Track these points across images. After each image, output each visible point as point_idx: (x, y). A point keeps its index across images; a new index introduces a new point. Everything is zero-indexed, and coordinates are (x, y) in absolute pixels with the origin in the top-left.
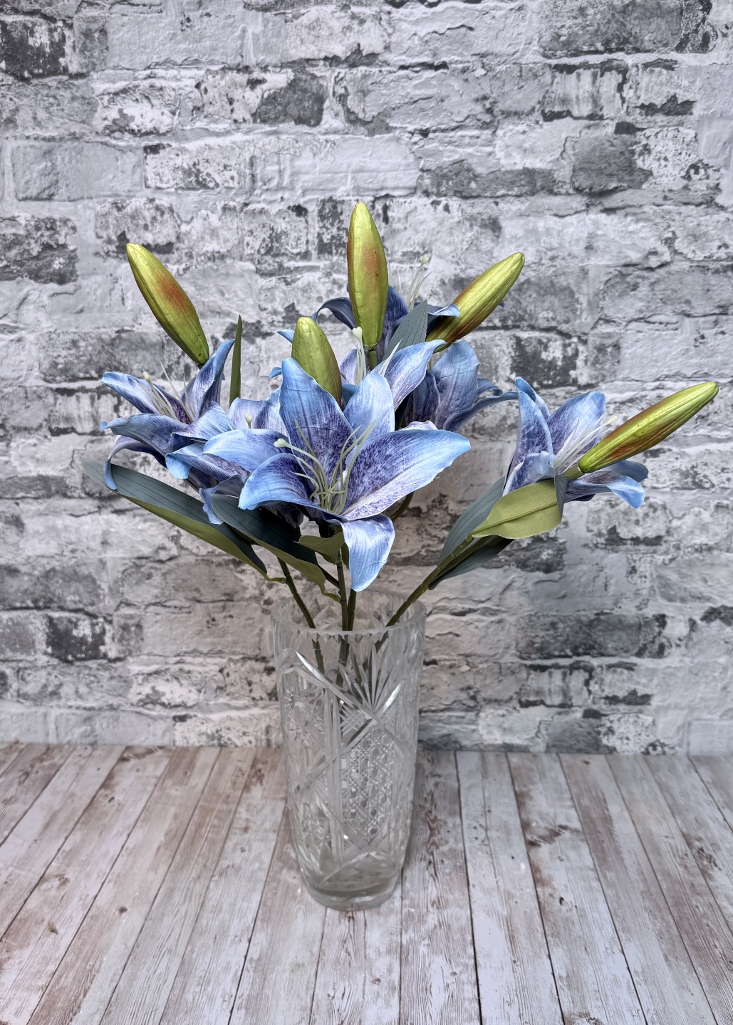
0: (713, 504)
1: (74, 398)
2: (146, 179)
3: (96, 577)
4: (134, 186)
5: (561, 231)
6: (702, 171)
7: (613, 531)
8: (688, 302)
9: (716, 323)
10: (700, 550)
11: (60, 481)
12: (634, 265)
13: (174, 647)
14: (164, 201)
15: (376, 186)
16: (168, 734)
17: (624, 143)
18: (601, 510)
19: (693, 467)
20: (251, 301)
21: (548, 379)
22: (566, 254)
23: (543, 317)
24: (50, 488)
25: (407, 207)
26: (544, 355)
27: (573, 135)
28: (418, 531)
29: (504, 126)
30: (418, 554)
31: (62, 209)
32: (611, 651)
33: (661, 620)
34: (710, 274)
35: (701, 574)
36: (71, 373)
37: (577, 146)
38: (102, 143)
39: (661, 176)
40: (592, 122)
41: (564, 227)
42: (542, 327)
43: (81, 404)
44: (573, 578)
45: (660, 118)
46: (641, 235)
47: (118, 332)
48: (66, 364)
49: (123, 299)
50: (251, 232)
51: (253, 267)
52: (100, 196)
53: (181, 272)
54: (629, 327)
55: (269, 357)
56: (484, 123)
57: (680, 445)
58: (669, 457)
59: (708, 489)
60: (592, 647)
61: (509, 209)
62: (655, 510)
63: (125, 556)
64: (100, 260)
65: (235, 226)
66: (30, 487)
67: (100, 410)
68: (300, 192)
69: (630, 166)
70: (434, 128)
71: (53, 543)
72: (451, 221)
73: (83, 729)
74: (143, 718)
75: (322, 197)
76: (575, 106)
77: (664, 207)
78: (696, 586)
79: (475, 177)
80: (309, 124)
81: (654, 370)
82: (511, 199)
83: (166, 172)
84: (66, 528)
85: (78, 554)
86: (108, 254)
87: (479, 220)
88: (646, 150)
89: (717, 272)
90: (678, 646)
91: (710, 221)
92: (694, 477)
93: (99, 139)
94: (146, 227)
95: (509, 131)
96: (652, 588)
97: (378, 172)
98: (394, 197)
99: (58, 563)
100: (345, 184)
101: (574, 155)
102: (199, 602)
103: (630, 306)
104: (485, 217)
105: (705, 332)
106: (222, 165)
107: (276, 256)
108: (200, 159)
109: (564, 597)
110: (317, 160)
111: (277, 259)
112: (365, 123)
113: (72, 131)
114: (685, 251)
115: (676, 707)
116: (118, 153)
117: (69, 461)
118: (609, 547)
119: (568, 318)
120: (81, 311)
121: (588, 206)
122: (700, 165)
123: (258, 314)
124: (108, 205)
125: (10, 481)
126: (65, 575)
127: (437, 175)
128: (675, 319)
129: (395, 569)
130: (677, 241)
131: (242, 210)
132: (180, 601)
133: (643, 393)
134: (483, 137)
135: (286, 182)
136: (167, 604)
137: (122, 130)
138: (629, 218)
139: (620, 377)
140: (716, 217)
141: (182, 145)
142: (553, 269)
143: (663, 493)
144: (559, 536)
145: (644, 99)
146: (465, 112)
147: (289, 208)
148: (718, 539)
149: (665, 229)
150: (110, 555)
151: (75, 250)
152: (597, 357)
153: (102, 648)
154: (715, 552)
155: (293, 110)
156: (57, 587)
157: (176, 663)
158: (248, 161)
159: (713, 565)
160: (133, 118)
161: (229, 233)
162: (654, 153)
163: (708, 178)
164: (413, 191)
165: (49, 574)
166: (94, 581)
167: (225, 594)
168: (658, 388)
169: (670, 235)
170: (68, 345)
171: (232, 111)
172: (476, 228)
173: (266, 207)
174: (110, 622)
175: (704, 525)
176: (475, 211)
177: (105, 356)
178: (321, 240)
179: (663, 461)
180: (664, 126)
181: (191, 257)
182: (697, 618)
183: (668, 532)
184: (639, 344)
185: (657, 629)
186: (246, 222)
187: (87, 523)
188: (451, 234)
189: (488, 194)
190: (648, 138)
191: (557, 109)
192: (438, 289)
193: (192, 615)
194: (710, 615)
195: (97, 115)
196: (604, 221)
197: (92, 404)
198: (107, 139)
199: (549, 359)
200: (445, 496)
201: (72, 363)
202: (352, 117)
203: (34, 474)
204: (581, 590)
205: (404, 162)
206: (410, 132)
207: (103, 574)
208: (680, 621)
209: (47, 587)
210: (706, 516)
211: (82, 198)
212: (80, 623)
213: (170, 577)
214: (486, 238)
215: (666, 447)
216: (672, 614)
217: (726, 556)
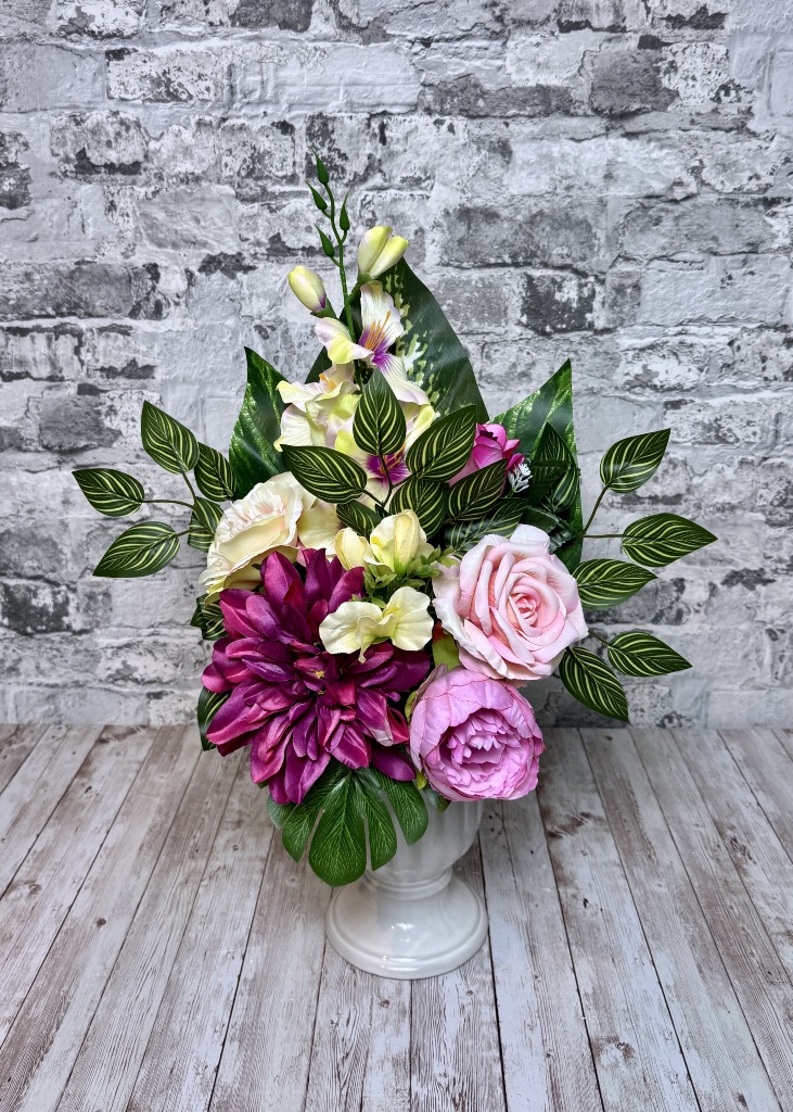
0: (737, 461)
1: (28, 337)
2: (109, 89)
3: (57, 541)
4: (95, 96)
5: (579, 157)
6: (733, 93)
8: (715, 239)
9: (745, 262)
10: (722, 509)
11: (13, 432)
12: (658, 197)
13: (148, 618)
14: (129, 114)
15: (372, 101)
16: (142, 713)
17: (649, 59)
19: (716, 420)
20: (230, 230)
21: (562, 322)
22: (583, 183)
23: (557, 253)
24: (2, 440)
25: (407, 127)
26: (558, 296)
27: (592, 49)
29: (516, 37)
31: (12, 122)
32: (625, 617)
33: (680, 584)
34: (739, 207)
35: (722, 535)
36: (25, 310)
37: (596, 61)
38: (57, 46)
39: (688, 98)
40: (613, 35)
41: (581, 152)
42: (556, 264)
43: (36, 346)
45: (688, 32)
46: (666, 163)
47: (76, 263)
48: (18, 299)
49: (83, 226)
50: (230, 151)
51: (233, 192)
52: (56, 108)
53: (150, 196)
54: (650, 266)
55: (252, 294)
56: (493, 32)
57: (703, 396)
58: (691, 409)
59: (732, 443)
60: (606, 614)
61: (521, 131)
62: (675, 467)
63: (90, 517)
64: (57, 181)
65: (211, 145)
67: (58, 353)
68: (285, 106)
69: (654, 86)
70: (437, 37)
71: (8, 503)
72: (456, 143)
73: (46, 708)
74: (112, 695)
75: (311, 113)
76: (595, 16)
77: (691, 133)
78: (717, 549)
79: (483, 94)
80: (295, 30)
81: (677, 314)
82: (523, 120)
83: (132, 81)
84: (21, 485)
85: (36, 515)
86: (65, 174)
87: (487, 143)
88: (673, 67)
89: (747, 205)
90: (697, 612)
91: (741, 149)
92: (717, 431)
93: (53, 41)
94: (109, 144)
95: (521, 42)
97: (374, 85)
98: (392, 114)
99: (13, 525)
100: (337, 99)
101: (593, 71)
102: (175, 567)
103: (652, 243)
104: (492, 139)
105: (734, 273)
106: (196, 74)
107: (258, 179)
108: (171, 66)
110: (304, 70)
111: (260, 183)
112: (359, 30)
113: (22, 31)
114: (713, 183)
115: (694, 676)
116: (76, 58)
117: (24, 409)
118: (625, 507)
119: (585, 255)
120: (36, 239)
121: (607, 129)
122: (730, 85)
123: (239, 245)
124: (65, 118)
126: (22, 538)
127: (440, 90)
128: (700, 258)
130: (705, 170)
131: (219, 126)
133: (665, 339)
134: (492, 49)
135: (269, 94)
137: (80, 31)
138: (653, 144)
139: (641, 321)
140: (747, 145)
141: (150, 51)
142: (569, 200)
143: (684, 448)
145: (671, 10)
146: (472, 20)
147: (273, 124)
148: (742, 496)
149: (692, 157)
150: (73, 518)
151: (27, 169)
152: (615, 298)
153: (66, 620)
154: (739, 512)
155: (278, 13)
156: (12, 551)
157: (149, 636)
158: (226, 69)
159: (735, 525)
160: (92, 18)
161: (204, 152)
162: (680, 71)
163: (739, 100)
164: (413, 108)
165: (3, 537)
166: (56, 547)
168: (680, 333)
169: (697, 164)
170: (20, 279)
171: (207, 12)
172: (483, 152)
173: (247, 123)
174: (74, 591)
175: (727, 483)
176: (483, 132)
177: (62, 291)
178: (310, 162)
179: (685, 413)
180: (693, 41)
181: (160, 178)
182: (718, 582)
183: (688, 490)
184: (661, 285)
185: (675, 594)
186: (224, 140)
187: (46, 479)
188: (457, 158)
189: (497, 114)
190: (675, 54)
191: (574, 19)
192: (441, 221)
193: (167, 582)
194: (732, 579)
195: (50, 13)
196: (626, 147)
197: (49, 345)
198: (63, 41)
199: (564, 300)
201: (25, 299)
202: (345, 22)
204: (594, 553)
205: (403, 75)
206: (410, 41)
207: (66, 537)
208: (700, 585)
210: (729, 473)
211: (35, 110)
212: (40, 591)
214: (494, 164)
215: (688, 398)
216: (691, 578)
217: (749, 516)
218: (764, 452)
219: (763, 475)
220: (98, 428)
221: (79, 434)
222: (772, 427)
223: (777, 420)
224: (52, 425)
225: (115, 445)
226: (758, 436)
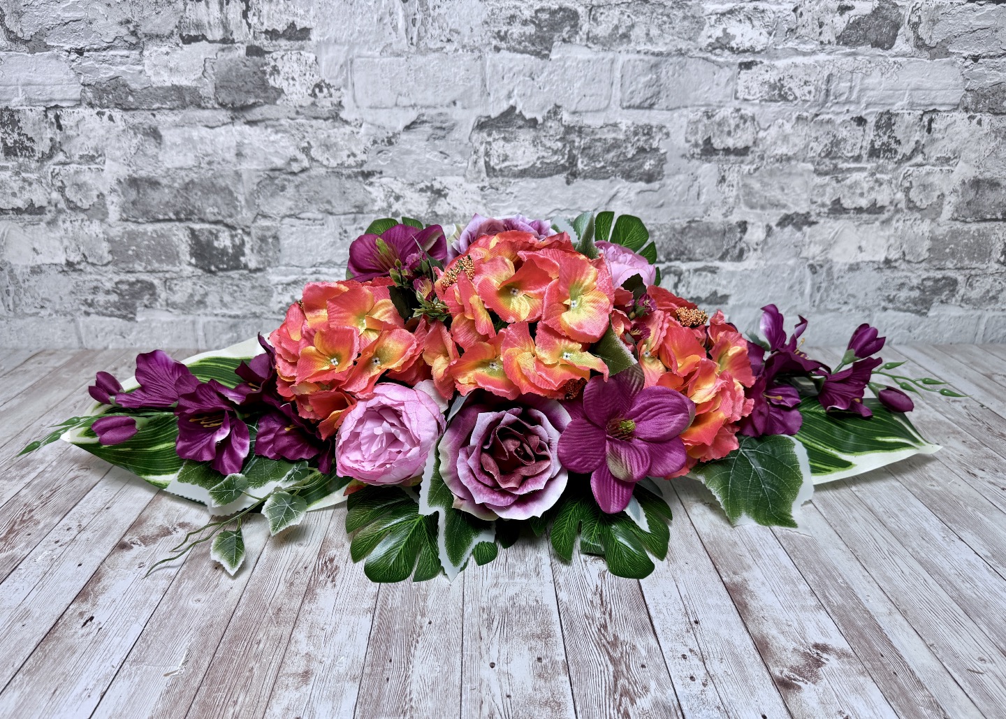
0: (794, 116)
1: (203, 3)
3: (233, 189)
7: (708, 141)
10: (780, 159)
11: (194, 91)
13: (310, 259)
18: (699, 121)
19: (780, 80)
24: (184, 98)
28: (534, 142)
30: (533, 166)
32: (698, 256)
33: (743, 226)
35: (779, 183)
43: (211, 10)
44: (670, 187)
57: (770, 58)
58: (761, 69)
59: (792, 101)
60: (683, 253)
62: (745, 122)
63: (259, 168)
66: (165, 98)
67: (229, 17)
71: (191, 155)
73: (230, 335)
78: (775, 194)
84: (201, 139)
85: (215, 166)
90: (755, 250)
92: (780, 90)
96: (737, 196)
99: (195, 176)
102: (331, 214)
109: (662, 206)
115: (750, 305)
117: (202, 70)
118: (703, 158)
125: (145, 91)
126: (204, 187)
129: (512, 181)
132: (313, 213)
133: (742, 5)
136: (301, 216)
143: (753, 105)
144: (661, 146)
148: (796, 149)
150: (245, 166)
153: (243, 259)
154: (793, 162)
156: (196, 199)
157: (312, 274)
159: (790, 174)
165: (188, 186)
166: (231, 193)
167: (355, 207)
174: (249, 234)
175: (785, 137)
179: (755, 73)
182: (773, 224)
183: (754, 143)
185: (739, 235)
187: (221, 134)
193: (325, 227)
194: (785, 221)
197: (221, 10)
200: (559, 107)
203: (168, 84)
204: (677, 199)
207: (240, 186)
208: (759, 227)
209: (187, 198)
210: (788, 127)
212: (220, 234)
213: (303, 189)
215: (758, 60)
216: (752, 221)
217: (802, 165)
218: (817, 108)
219: (814, 130)
220: (264, 86)
221: (248, 92)
222: (824, 87)
223: (828, 81)
224: (225, 84)
225: (278, 102)
226: (813, 95)
